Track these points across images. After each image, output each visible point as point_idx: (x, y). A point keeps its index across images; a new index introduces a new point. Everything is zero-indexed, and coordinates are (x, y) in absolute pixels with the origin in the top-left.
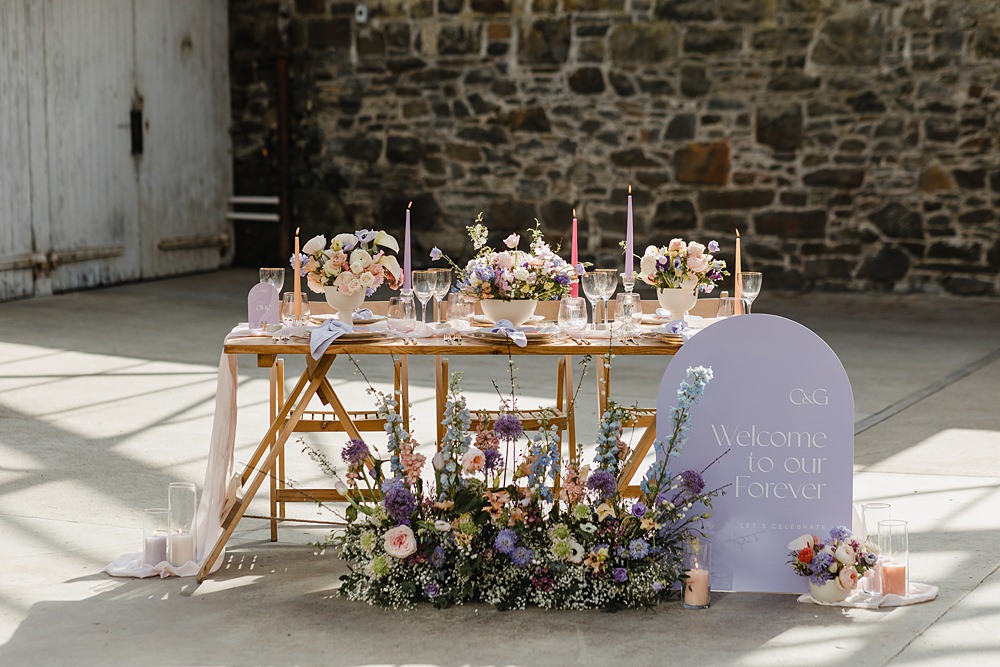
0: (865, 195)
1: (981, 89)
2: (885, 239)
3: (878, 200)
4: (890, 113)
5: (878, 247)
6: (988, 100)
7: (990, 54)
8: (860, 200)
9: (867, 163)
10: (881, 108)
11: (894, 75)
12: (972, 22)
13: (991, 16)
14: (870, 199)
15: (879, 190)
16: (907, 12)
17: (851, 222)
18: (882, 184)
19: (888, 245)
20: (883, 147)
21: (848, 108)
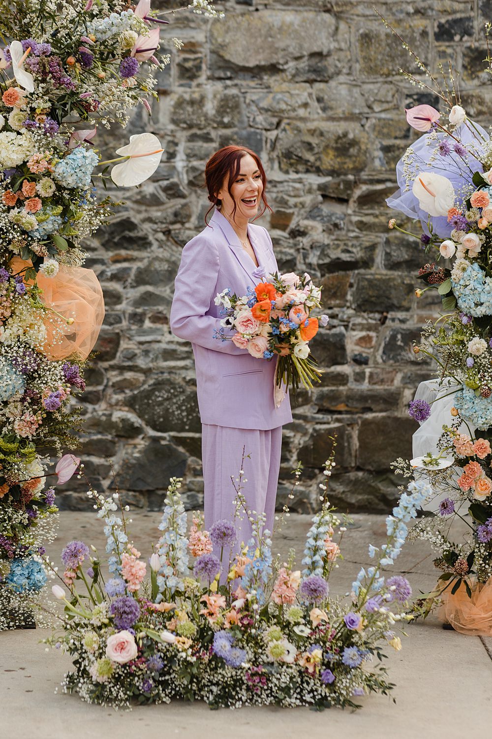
0: (122, 369)
1: (289, 217)
2: (152, 433)
3: (141, 377)
4: (156, 250)
5: (141, 443)
6: (297, 233)
7: (301, 168)
8: (114, 377)
9: (125, 323)
10: (143, 243)
11: (163, 196)
12: (275, 120)
13: (302, 112)
14: (129, 375)
15: (141, 362)
16: (180, 104)
17: (101, 408)
18: (146, 353)
19: (155, 440)
20: (146, 299)
21: (95, 243)
